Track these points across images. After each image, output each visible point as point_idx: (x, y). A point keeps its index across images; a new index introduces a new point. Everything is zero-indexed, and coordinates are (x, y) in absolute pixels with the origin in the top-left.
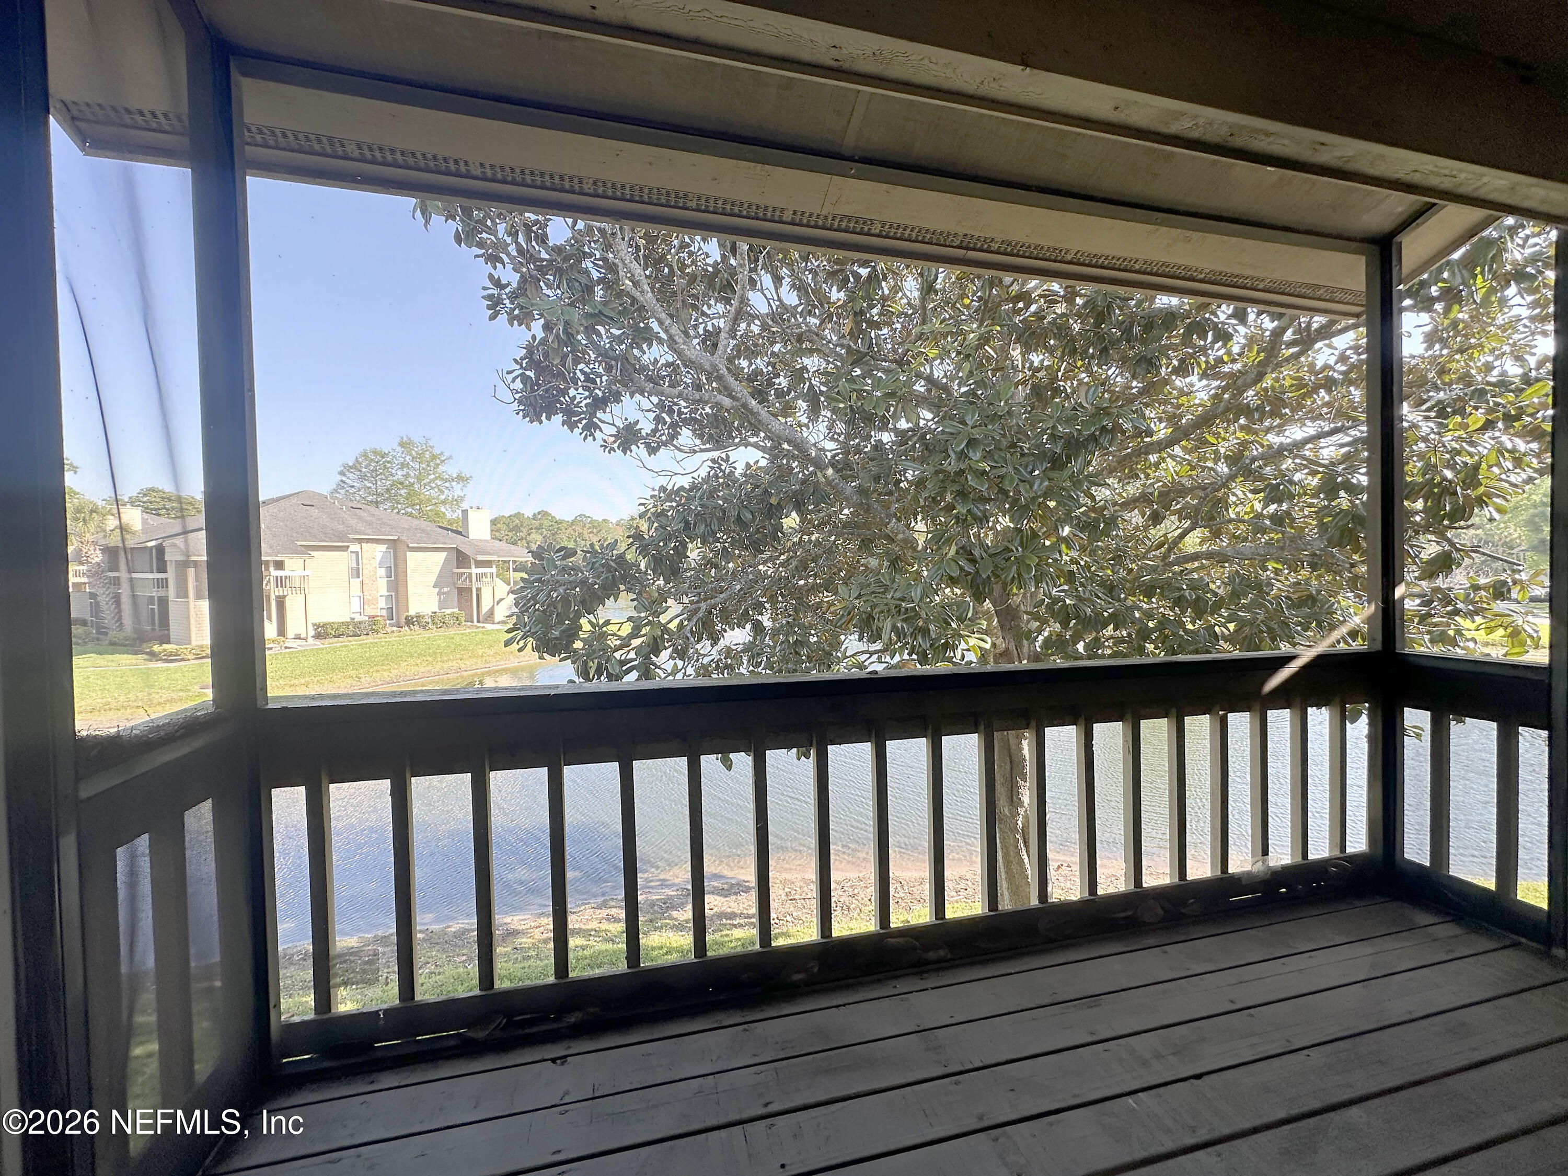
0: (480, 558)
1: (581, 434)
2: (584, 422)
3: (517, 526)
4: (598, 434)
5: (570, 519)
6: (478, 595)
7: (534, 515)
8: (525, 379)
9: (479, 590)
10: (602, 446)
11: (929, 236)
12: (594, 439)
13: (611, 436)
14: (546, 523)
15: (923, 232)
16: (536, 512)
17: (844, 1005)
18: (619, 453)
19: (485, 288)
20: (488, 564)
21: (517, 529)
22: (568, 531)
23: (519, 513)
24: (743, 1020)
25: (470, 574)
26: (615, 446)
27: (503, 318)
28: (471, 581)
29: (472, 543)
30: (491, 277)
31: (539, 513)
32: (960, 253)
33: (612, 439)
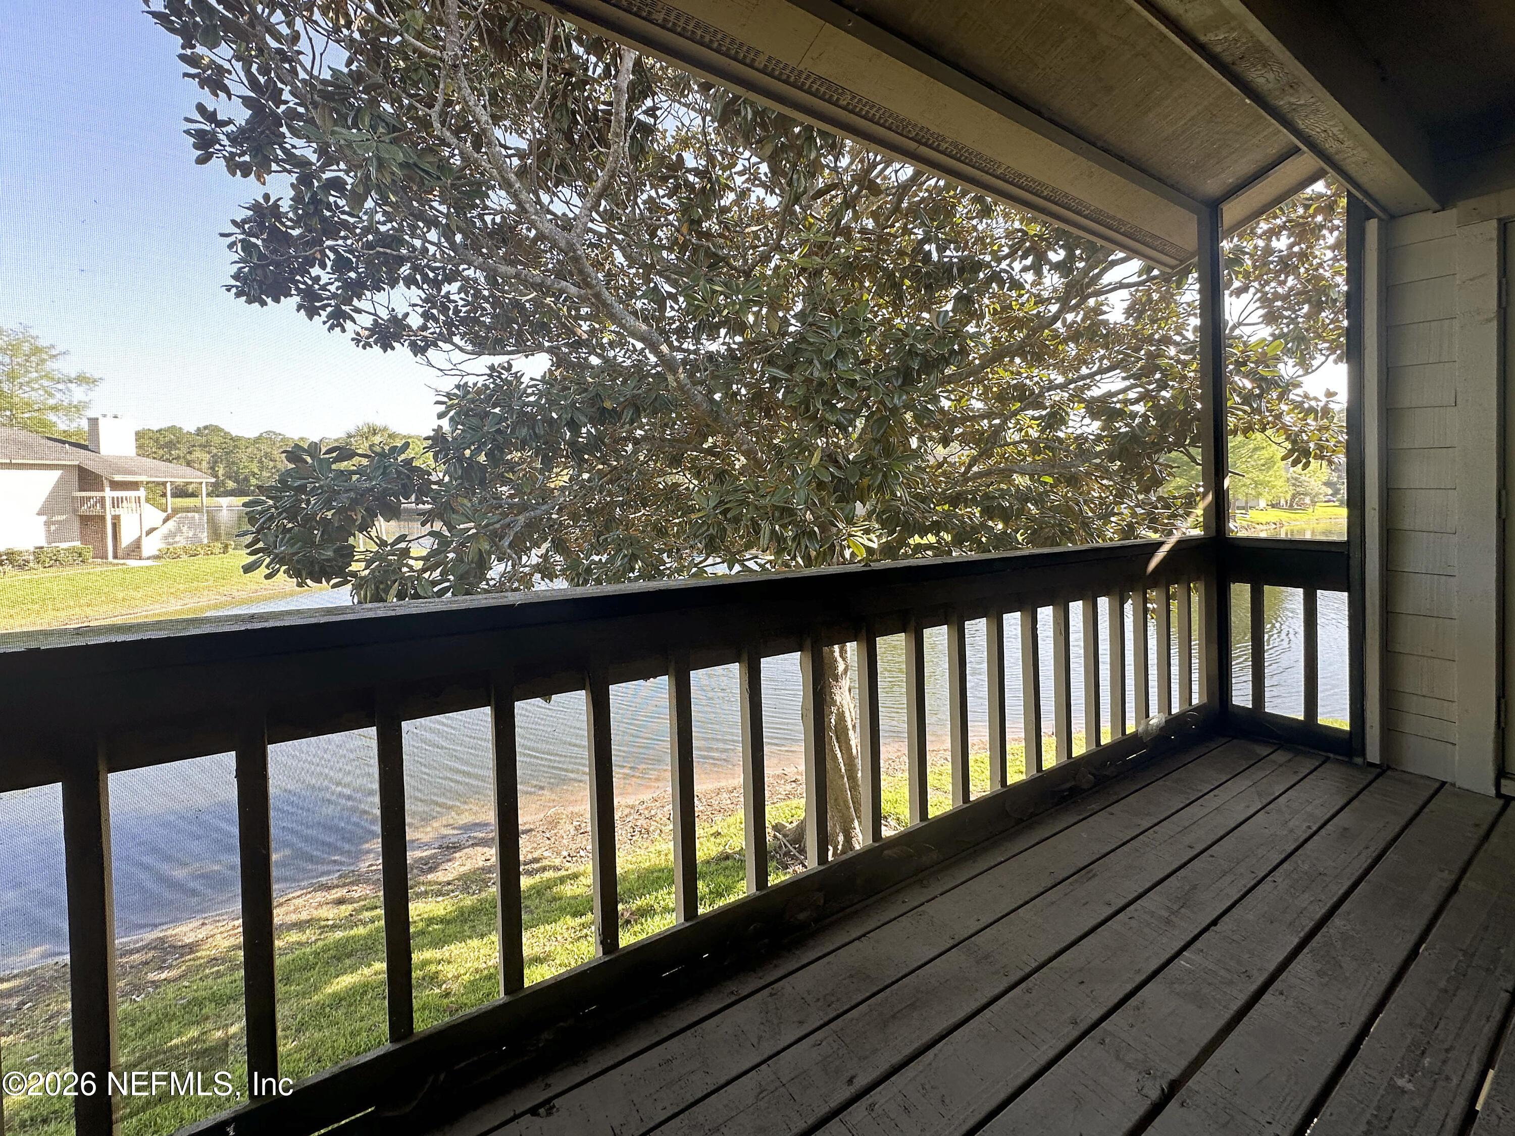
0: (118, 478)
1: (324, 323)
2: (329, 309)
3: (171, 442)
4: (349, 325)
5: (252, 434)
6: (115, 526)
7: (199, 429)
8: (247, 247)
9: (116, 520)
10: (353, 339)
11: (890, 121)
12: (343, 330)
13: (366, 329)
14: (217, 440)
15: (887, 115)
16: (201, 425)
17: (864, 935)
18: (377, 349)
19: (187, 120)
20: (134, 486)
21: (170, 445)
22: (249, 450)
23: (174, 427)
24: (762, 982)
25: (103, 498)
26: (371, 340)
27: (218, 164)
28: (103, 506)
29: (104, 461)
30: (201, 108)
31: (206, 428)
32: (913, 145)
33: (367, 333)
